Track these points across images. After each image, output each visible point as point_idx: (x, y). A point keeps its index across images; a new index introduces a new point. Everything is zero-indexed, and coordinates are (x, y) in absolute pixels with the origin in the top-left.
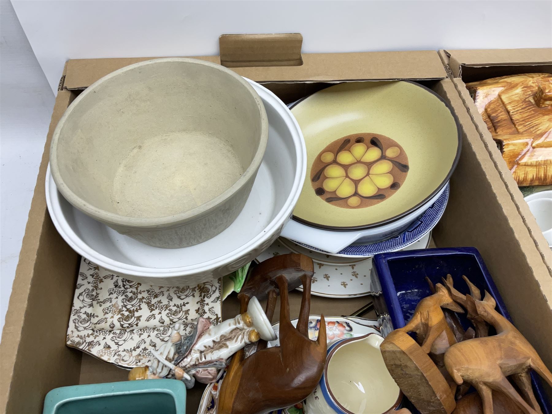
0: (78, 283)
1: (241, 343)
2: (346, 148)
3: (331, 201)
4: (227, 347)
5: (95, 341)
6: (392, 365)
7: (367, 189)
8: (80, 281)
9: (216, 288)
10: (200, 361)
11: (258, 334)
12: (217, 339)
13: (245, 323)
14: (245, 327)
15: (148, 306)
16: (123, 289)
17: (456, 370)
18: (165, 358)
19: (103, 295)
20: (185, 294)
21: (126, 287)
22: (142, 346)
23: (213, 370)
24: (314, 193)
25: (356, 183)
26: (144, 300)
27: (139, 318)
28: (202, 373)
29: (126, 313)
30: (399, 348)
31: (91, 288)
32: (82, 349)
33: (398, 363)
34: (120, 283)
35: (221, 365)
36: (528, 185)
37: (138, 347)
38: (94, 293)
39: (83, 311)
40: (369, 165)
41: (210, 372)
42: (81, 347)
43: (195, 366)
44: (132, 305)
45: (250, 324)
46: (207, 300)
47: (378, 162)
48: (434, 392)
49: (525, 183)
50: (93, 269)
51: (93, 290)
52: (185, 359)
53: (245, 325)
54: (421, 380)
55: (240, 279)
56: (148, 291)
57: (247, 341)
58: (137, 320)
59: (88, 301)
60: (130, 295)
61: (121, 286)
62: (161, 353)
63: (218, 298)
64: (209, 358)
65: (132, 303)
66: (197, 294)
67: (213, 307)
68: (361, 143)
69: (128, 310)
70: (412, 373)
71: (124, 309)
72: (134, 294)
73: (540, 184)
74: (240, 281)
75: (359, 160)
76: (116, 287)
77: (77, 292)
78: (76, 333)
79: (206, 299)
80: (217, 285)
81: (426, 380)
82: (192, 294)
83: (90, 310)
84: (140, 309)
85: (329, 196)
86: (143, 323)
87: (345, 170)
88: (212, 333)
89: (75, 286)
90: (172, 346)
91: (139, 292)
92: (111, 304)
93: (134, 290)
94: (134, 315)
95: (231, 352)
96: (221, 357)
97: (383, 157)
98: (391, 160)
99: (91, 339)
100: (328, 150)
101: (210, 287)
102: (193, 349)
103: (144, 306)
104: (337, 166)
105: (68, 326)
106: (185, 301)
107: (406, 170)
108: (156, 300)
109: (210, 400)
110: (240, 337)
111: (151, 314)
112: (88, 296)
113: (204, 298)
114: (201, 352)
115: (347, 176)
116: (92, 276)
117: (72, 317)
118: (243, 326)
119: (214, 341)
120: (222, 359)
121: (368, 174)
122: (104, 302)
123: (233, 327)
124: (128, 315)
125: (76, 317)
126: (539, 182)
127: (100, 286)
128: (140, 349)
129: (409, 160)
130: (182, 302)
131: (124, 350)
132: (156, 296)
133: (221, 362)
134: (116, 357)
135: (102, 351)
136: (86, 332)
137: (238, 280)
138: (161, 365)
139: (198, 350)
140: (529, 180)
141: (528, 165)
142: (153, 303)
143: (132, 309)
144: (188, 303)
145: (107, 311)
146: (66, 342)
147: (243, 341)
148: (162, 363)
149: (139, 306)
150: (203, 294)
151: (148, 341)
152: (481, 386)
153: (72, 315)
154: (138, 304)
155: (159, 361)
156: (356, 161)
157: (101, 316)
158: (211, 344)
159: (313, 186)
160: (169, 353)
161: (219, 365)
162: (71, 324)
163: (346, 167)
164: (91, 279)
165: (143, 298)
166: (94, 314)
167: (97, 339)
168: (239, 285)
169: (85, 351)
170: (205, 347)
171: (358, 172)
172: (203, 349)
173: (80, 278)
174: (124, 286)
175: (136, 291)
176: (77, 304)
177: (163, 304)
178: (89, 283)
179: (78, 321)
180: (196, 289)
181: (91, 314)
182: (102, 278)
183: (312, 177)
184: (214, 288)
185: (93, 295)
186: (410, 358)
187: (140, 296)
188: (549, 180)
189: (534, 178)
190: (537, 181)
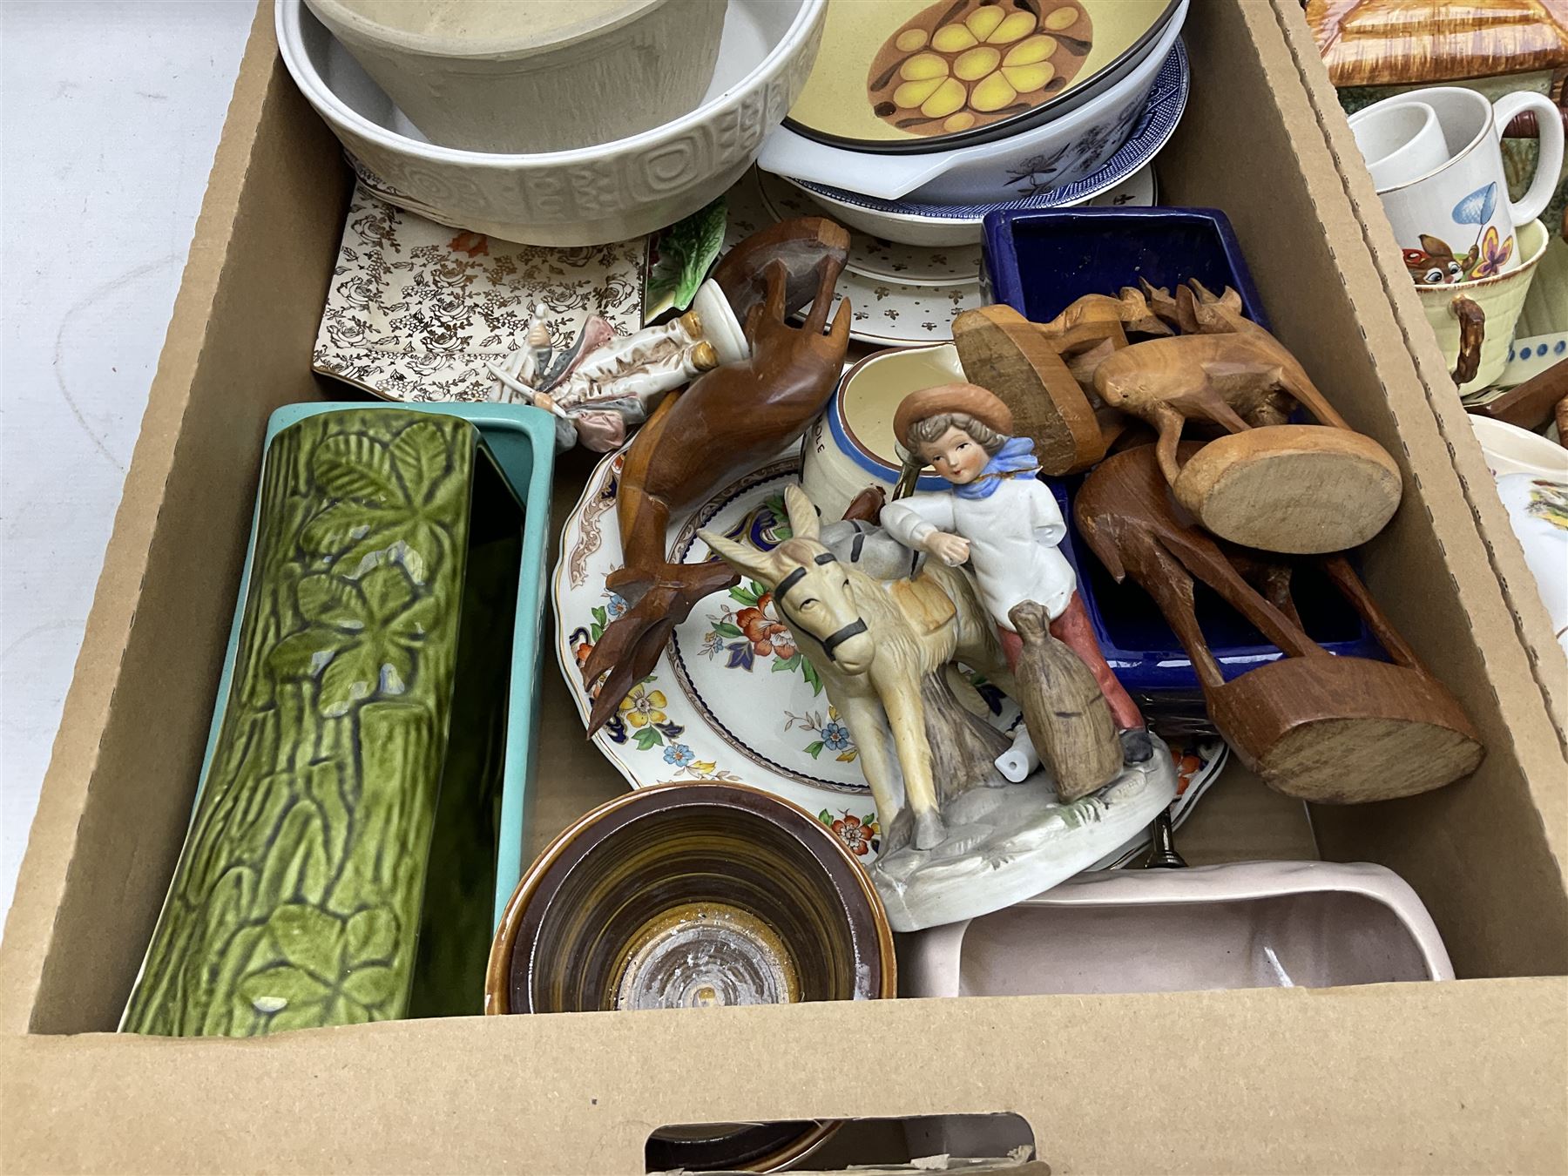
0: (338, 264)
1: (676, 368)
2: (956, 18)
3: (907, 126)
4: (647, 372)
5: (373, 366)
6: (974, 363)
7: (993, 97)
8: (342, 261)
9: (633, 288)
10: (589, 397)
11: (713, 351)
12: (625, 355)
13: (688, 329)
14: (687, 339)
15: (487, 321)
16: (433, 287)
17: (1113, 382)
18: (516, 376)
19: (392, 296)
20: (567, 303)
21: (439, 285)
22: (473, 379)
23: (616, 417)
24: (873, 111)
25: (970, 86)
26: (479, 309)
27: (465, 341)
28: (593, 421)
29: (440, 331)
30: (988, 319)
31: (366, 278)
32: (345, 377)
33: (985, 354)
34: (428, 278)
35: (633, 407)
36: (1365, 83)
37: (464, 380)
38: (373, 287)
39: (347, 313)
40: (1004, 49)
41: (611, 418)
42: (343, 374)
43: (577, 404)
44: (453, 318)
45: (697, 333)
46: (611, 311)
47: (1026, 42)
48: (1051, 402)
49: (1357, 76)
50: (371, 245)
51: (369, 282)
52: (558, 389)
53: (686, 333)
54: (1028, 380)
55: (689, 284)
56: (487, 294)
57: (690, 365)
58: (462, 343)
59: (360, 299)
60: (448, 299)
61: (431, 283)
62: (507, 370)
63: (635, 306)
64: (606, 392)
65: (453, 313)
66: (592, 304)
67: (624, 323)
68: (991, 7)
69: (442, 325)
70: (1010, 371)
71: (435, 322)
72: (457, 297)
73: (1395, 80)
74: (688, 287)
75: (982, 40)
76: (418, 284)
77: (337, 281)
78: (333, 350)
79: (609, 308)
80: (637, 283)
81: (1037, 378)
82: (581, 304)
83: (362, 316)
84: (470, 324)
85: (904, 116)
86: (474, 347)
87: (948, 62)
88: (617, 347)
89: (331, 270)
90: (529, 353)
91: (467, 294)
92: (407, 313)
93: (458, 291)
94: (455, 334)
95: (655, 382)
96: (632, 390)
97: (1038, 30)
98: (1057, 36)
99: (365, 362)
100: (913, 25)
101: (620, 288)
102: (575, 371)
103: (477, 320)
104: (932, 56)
105: (317, 337)
106: (566, 316)
107: (1085, 51)
108: (503, 310)
109: (607, 481)
110: (675, 358)
111: (493, 334)
112: (359, 290)
113: (606, 306)
114: (592, 381)
115: (951, 74)
116: (370, 256)
117: (325, 322)
118: (682, 333)
119: (619, 361)
120: (634, 394)
121: (999, 67)
122: (393, 308)
123: (663, 336)
124: (443, 334)
125: (333, 322)
126: (1391, 75)
127: (385, 278)
128: (467, 383)
129: (1095, 29)
130: (559, 317)
131: (434, 383)
132: (503, 304)
133: (632, 400)
134: (416, 392)
135: (388, 382)
136: (354, 352)
137: (684, 286)
138: (507, 391)
139: (586, 375)
140: (1368, 68)
141: (1364, 32)
142: (495, 315)
143: (452, 324)
144: (571, 320)
145: (398, 324)
146: (312, 362)
147: (681, 365)
148: (510, 387)
149: (467, 319)
150: (604, 302)
151: (484, 372)
152: (1161, 410)
153: (325, 319)
154: (466, 316)
155: (503, 384)
156: (976, 43)
157: (387, 332)
158: (614, 367)
159: (871, 101)
160: (523, 367)
161: (629, 406)
162: (323, 332)
163: (951, 58)
164: (365, 262)
165: (476, 305)
166: (371, 326)
167: (377, 363)
168: (684, 295)
169: (352, 381)
170: (601, 370)
171: (975, 66)
172: (596, 374)
173: (342, 256)
174: (435, 282)
175: (461, 293)
176: (336, 300)
177: (519, 318)
178: (362, 268)
179: (339, 330)
180: (590, 297)
181: (365, 322)
182: (389, 265)
183: (871, 84)
184: (628, 289)
185: (369, 290)
186: (1008, 338)
187: (469, 302)
188: (1414, 69)
189: (1380, 62)
190: (1386, 73)
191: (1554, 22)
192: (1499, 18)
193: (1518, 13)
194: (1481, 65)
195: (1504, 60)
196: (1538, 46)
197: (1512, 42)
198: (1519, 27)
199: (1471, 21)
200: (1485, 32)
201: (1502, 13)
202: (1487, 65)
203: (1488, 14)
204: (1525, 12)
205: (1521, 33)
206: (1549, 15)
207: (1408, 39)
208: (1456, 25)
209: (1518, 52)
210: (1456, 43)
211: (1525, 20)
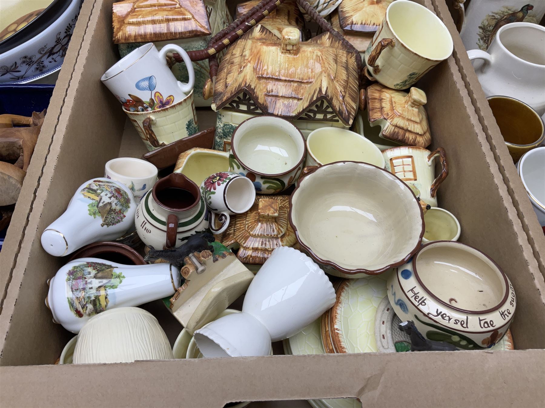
36: (133, 41)
49: (130, 39)
126: (141, 39)
140: (133, 36)
141: (130, 24)
188: (148, 36)
189: (137, 34)
190: (139, 38)
191: (196, 20)
192: (175, 19)
193: (181, 17)
194: (170, 35)
195: (178, 34)
196: (190, 28)
197: (180, 27)
198: (183, 22)
199: (165, 20)
200: (170, 23)
201: (175, 17)
202: (172, 35)
203: (171, 17)
204: (184, 17)
205: (184, 24)
206: (193, 17)
207: (145, 25)
208: (160, 21)
209: (183, 31)
210: (161, 27)
211: (185, 19)
